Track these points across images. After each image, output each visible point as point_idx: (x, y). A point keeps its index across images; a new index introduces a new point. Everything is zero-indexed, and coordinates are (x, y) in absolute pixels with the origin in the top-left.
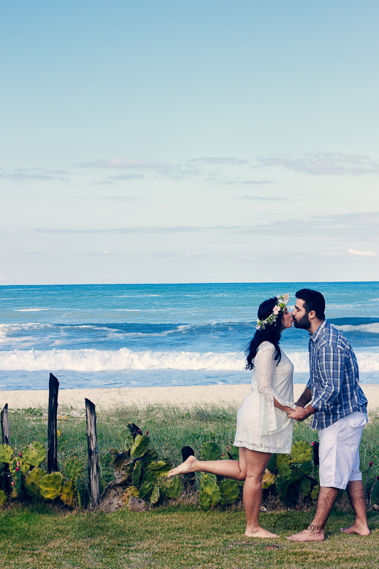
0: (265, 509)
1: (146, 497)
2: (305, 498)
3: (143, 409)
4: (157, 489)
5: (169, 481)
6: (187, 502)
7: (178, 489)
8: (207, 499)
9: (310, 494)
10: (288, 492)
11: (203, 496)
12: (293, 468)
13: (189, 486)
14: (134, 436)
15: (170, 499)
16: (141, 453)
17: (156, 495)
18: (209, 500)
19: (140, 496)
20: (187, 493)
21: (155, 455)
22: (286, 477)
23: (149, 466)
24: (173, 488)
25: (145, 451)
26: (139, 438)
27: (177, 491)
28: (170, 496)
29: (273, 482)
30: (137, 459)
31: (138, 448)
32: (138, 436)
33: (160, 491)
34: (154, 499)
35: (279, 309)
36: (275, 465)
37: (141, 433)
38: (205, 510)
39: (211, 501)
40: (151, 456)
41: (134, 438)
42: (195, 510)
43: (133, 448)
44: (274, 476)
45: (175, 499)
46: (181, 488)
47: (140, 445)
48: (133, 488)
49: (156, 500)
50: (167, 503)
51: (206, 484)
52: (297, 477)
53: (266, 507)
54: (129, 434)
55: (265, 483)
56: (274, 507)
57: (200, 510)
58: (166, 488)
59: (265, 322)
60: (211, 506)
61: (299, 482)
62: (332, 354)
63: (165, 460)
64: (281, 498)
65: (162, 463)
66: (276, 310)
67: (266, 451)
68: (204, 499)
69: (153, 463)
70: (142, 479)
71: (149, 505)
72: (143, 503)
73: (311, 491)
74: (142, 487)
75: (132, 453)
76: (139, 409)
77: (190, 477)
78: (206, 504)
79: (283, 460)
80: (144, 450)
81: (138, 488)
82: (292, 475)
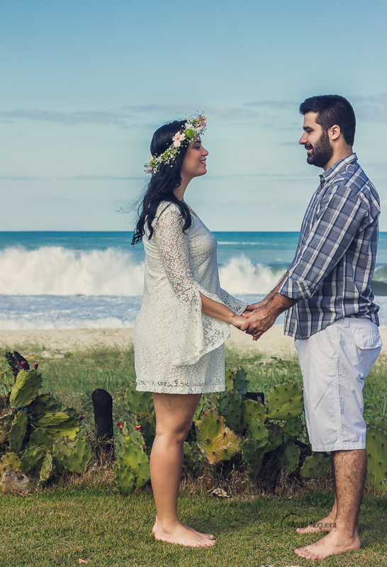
0: (225, 494)
1: (33, 472)
2: (291, 476)
3: (126, 350)
4: (49, 458)
5: (71, 445)
6: (98, 479)
7: (85, 458)
8: (128, 475)
9: (299, 469)
10: (263, 465)
11: (122, 471)
12: (271, 427)
13: (103, 454)
14: (16, 371)
15: (71, 473)
16: (27, 399)
17: (48, 468)
18: (131, 477)
19: (23, 468)
20: (99, 464)
21: (52, 403)
22: (259, 442)
23: (42, 421)
24: (76, 456)
25: (34, 397)
26: (22, 374)
27: (83, 462)
28: (71, 470)
29: (238, 449)
30: (20, 409)
31: (21, 392)
32: (22, 371)
33: (55, 461)
34: (45, 474)
35: (182, 137)
36: (242, 421)
37: (26, 367)
38: (124, 493)
39: (136, 478)
40: (45, 405)
41: (16, 375)
42: (108, 494)
43: (14, 391)
44: (240, 440)
45: (80, 475)
46: (90, 456)
47: (25, 386)
48: (12, 455)
49: (47, 477)
50: (66, 480)
51: (127, 450)
52: (278, 442)
53: (226, 489)
54: (8, 368)
55: (226, 451)
56: (240, 490)
57: (115, 493)
58: (65, 457)
59: (160, 159)
60: (134, 487)
61: (281, 449)
62: (344, 200)
63: (70, 410)
64: (251, 475)
65: (62, 415)
66: (178, 139)
67: (186, 392)
68: (123, 475)
69: (49, 415)
70: (27, 441)
71: (35, 484)
72: (26, 480)
73: (301, 465)
74: (26, 454)
75: (12, 397)
76: (121, 350)
77: (105, 439)
78: (128, 484)
79: (255, 414)
80: (31, 394)
81: (20, 456)
82: (269, 438)
